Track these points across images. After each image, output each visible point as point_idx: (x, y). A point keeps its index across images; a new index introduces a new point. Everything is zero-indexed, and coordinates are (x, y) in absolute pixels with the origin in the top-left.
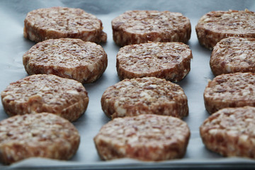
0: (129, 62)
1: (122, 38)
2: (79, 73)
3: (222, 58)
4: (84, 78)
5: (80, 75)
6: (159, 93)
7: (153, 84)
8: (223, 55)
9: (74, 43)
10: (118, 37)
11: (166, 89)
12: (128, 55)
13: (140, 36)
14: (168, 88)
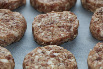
0: (40, 30)
1: (35, 4)
2: (9, 39)
3: (97, 26)
4: (12, 41)
5: (10, 40)
6: (59, 61)
7: (55, 52)
8: (98, 24)
9: (6, 13)
10: (33, 3)
11: (64, 56)
12: (39, 24)
13: (46, 5)
14: (65, 56)
